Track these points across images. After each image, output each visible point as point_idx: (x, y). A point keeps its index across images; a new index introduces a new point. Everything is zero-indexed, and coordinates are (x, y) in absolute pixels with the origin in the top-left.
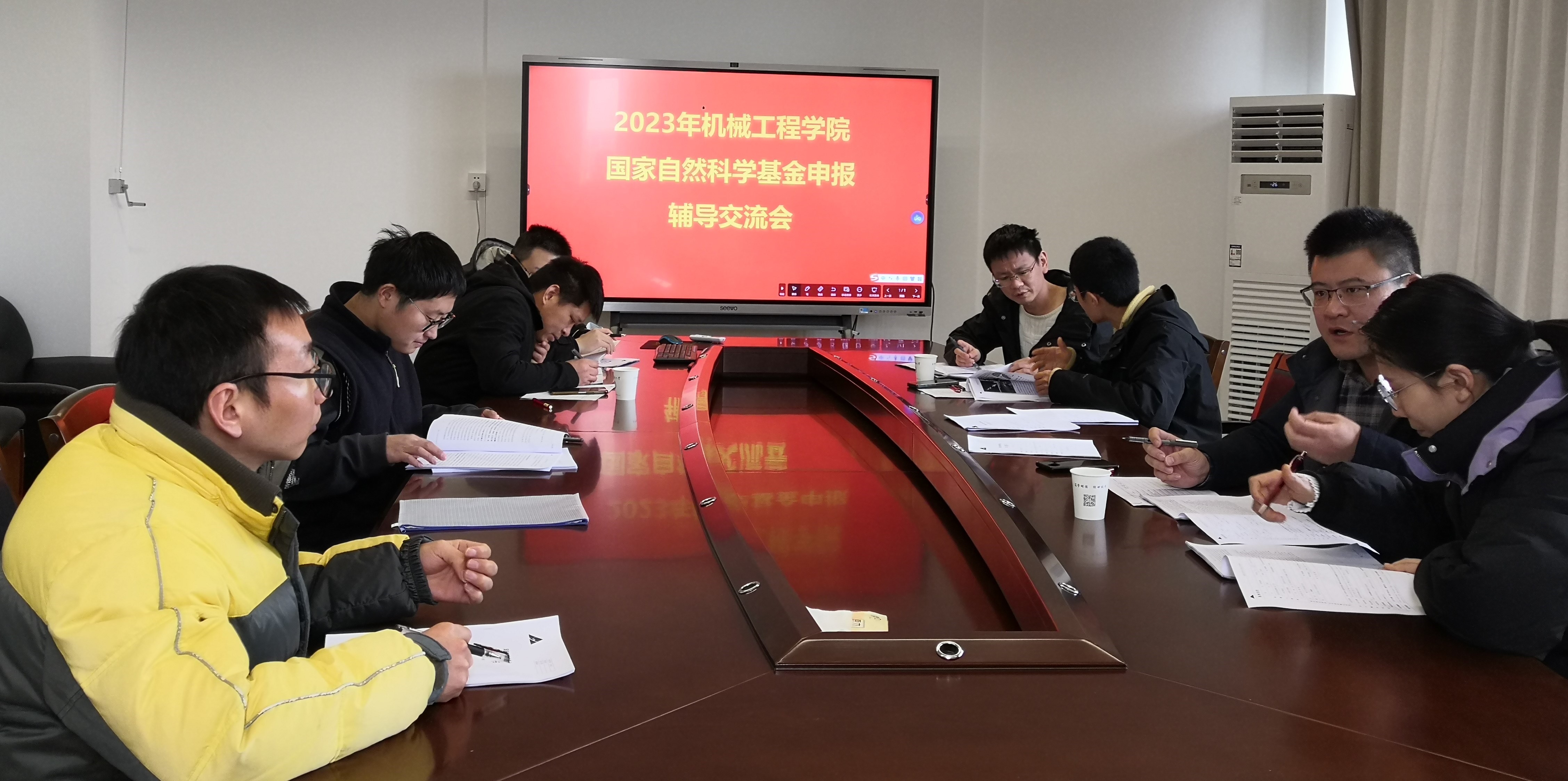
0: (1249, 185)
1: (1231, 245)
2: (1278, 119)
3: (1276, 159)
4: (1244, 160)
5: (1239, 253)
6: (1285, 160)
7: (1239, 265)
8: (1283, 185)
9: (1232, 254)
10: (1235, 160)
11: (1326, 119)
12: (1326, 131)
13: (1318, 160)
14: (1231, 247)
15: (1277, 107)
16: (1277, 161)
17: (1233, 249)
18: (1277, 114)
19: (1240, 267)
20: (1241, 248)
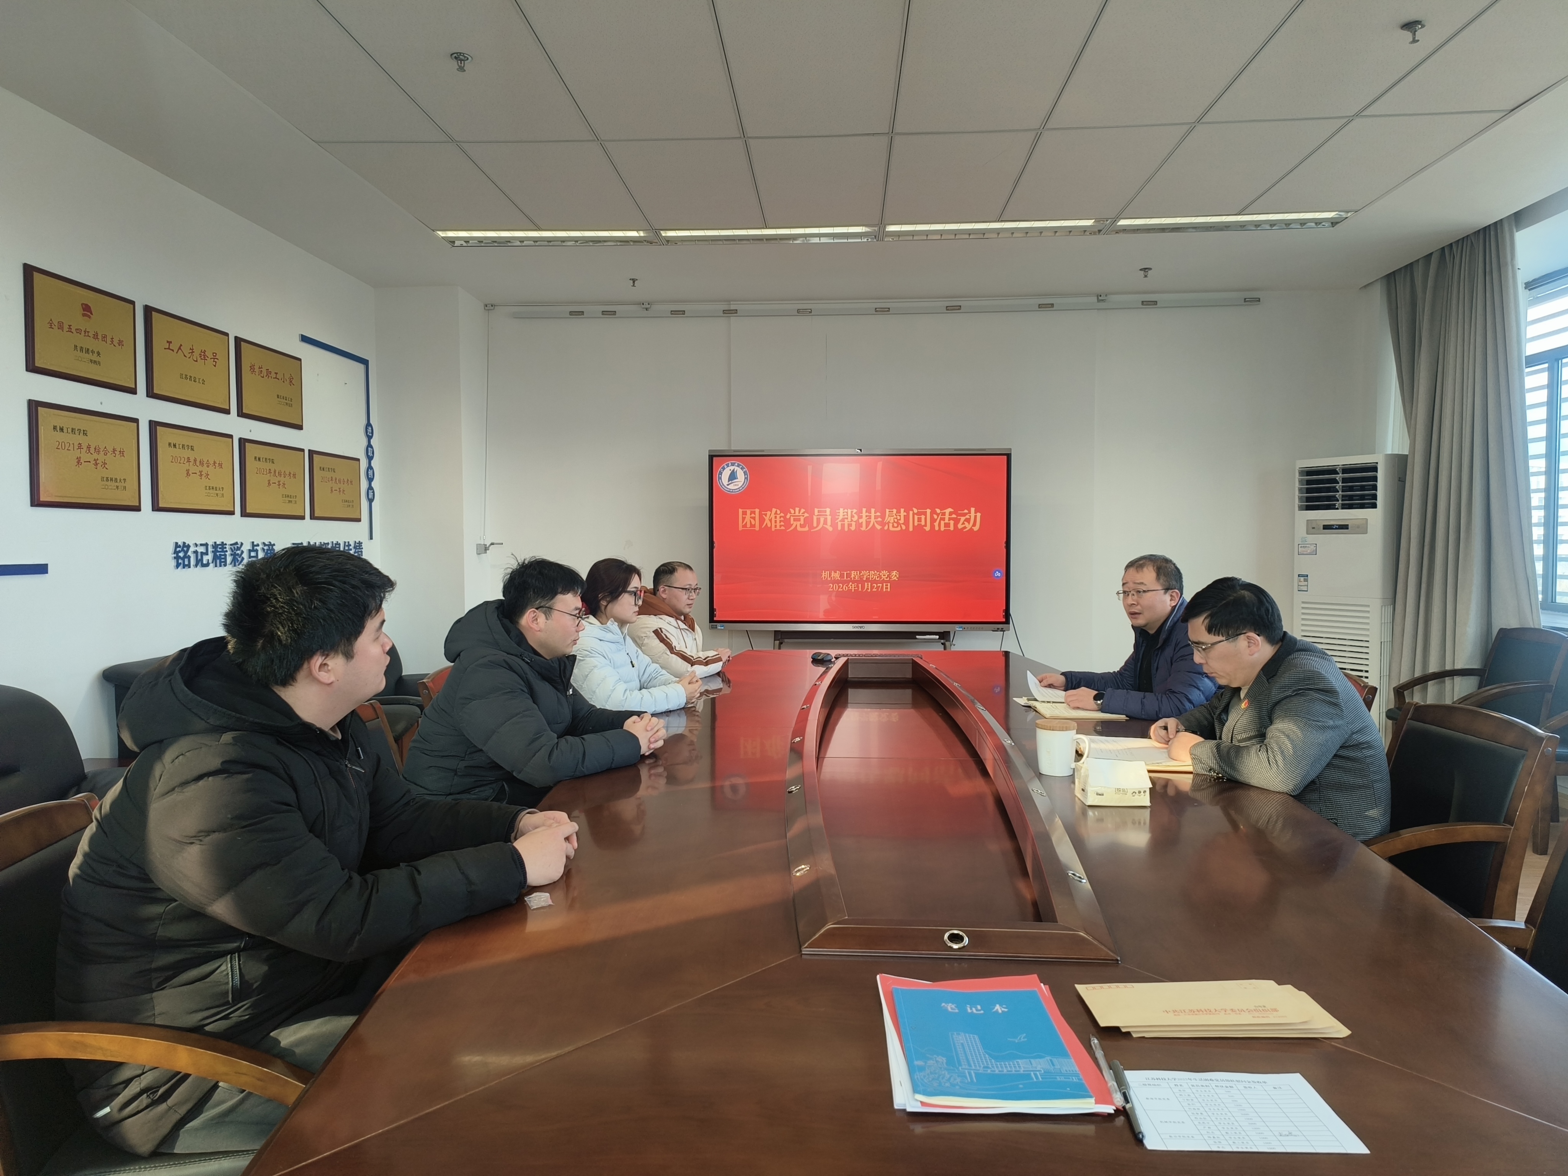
0: (1313, 528)
1: (1299, 575)
2: (1338, 476)
3: (1337, 507)
4: (1308, 508)
5: (1306, 580)
6: (1344, 507)
7: (1306, 590)
8: (1344, 527)
9: (1300, 581)
10: (1301, 508)
11: (1380, 475)
12: (1380, 484)
13: (1374, 506)
14: (1299, 576)
15: (1337, 467)
16: (1337, 509)
17: (1301, 578)
18: (1337, 473)
19: (1307, 591)
20: (1307, 577)
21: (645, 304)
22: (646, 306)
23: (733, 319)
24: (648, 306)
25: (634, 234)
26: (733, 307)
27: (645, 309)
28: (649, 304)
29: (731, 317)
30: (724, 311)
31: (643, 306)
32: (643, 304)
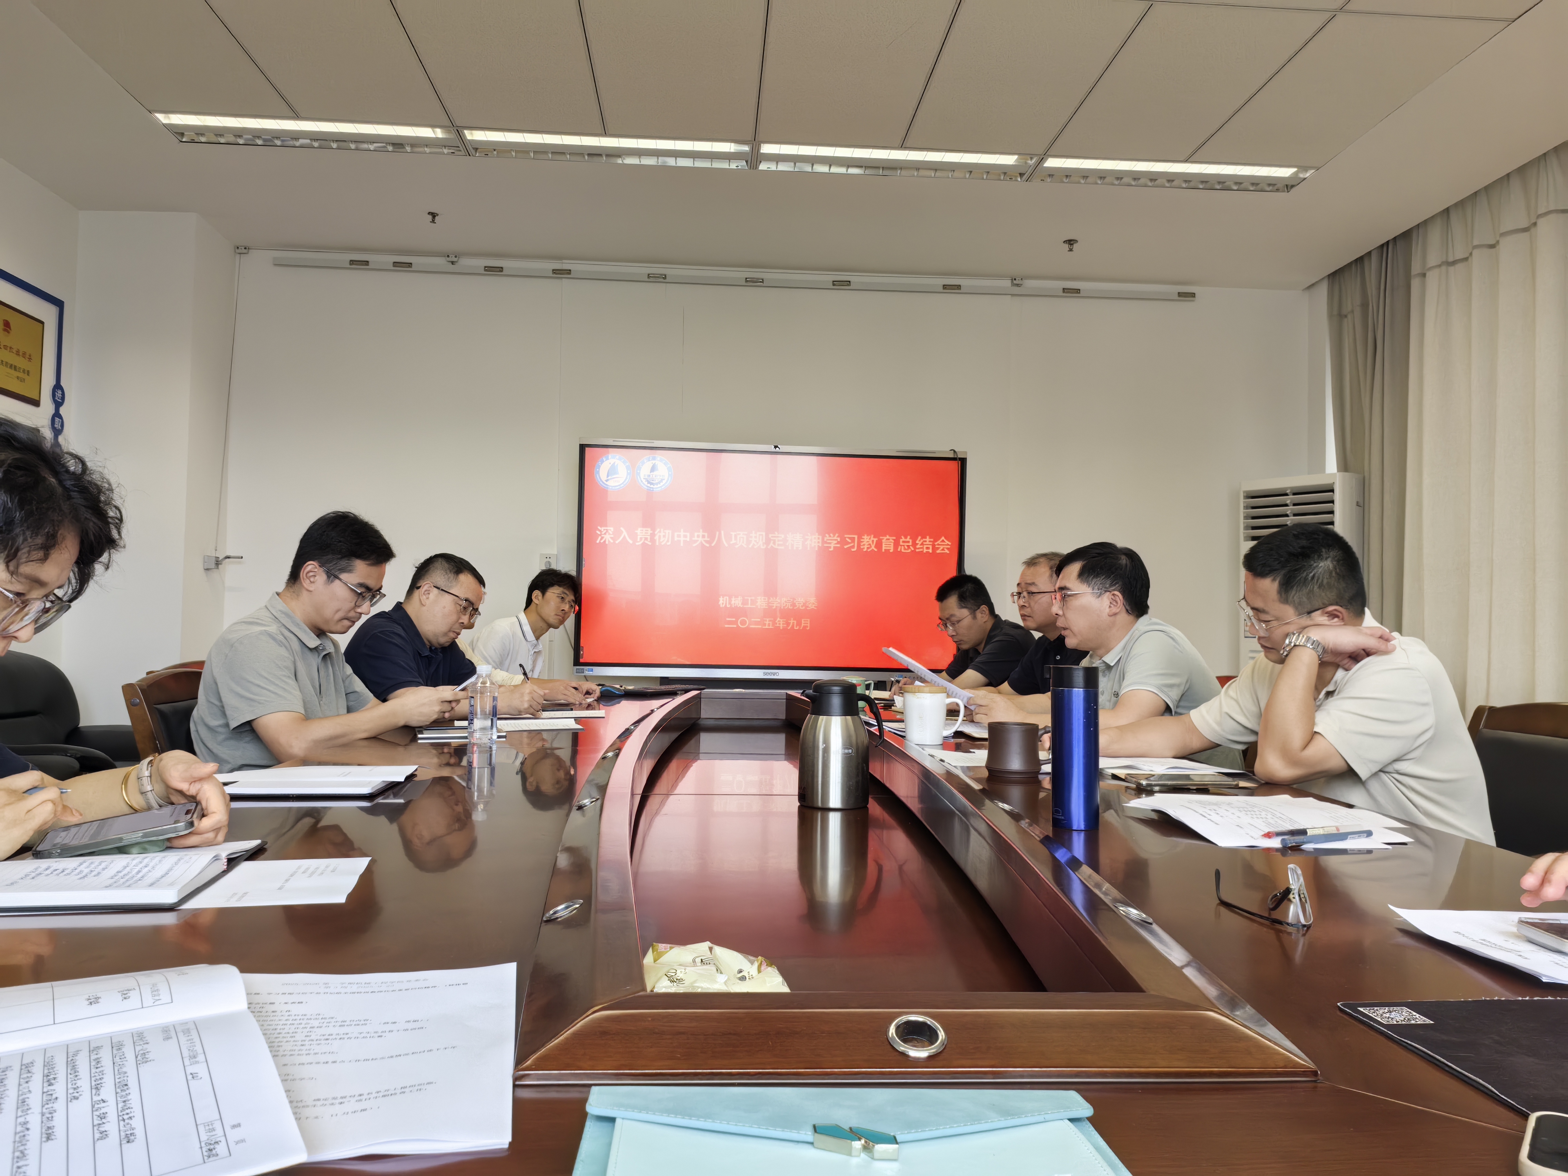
2: (1288, 499)
11: (1338, 496)
12: (1338, 507)
15: (1287, 488)
18: (1286, 495)
21: (450, 256)
22: (453, 258)
23: (565, 282)
24: (455, 259)
25: (425, 132)
26: (566, 267)
27: (451, 263)
28: (456, 257)
29: (564, 280)
30: (553, 270)
31: (448, 259)
32: (448, 256)
